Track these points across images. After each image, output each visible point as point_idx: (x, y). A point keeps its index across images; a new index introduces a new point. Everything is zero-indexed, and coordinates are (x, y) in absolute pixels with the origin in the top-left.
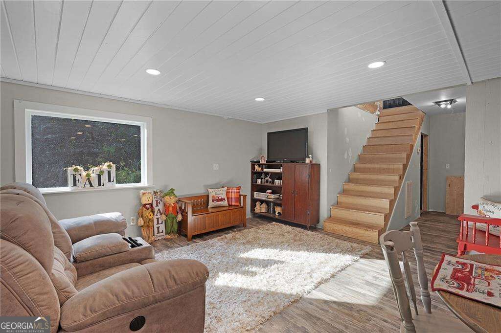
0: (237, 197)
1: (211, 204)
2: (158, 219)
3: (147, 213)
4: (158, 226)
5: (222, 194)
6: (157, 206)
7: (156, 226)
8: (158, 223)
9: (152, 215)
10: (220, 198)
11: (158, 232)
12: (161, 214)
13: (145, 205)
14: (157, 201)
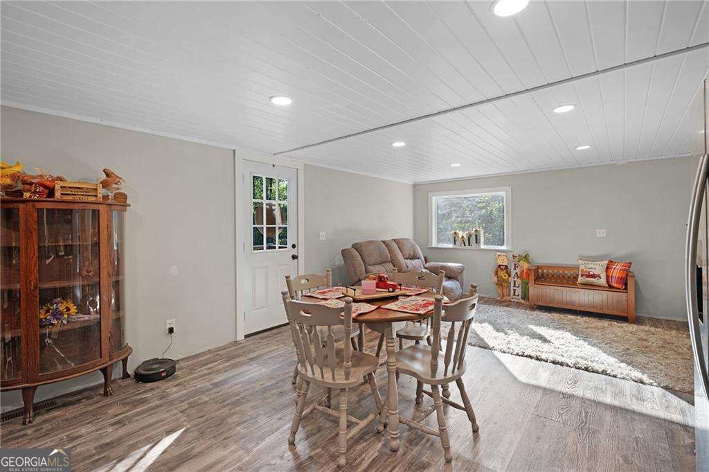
0: (620, 276)
1: (580, 279)
2: (515, 282)
3: (503, 274)
4: (515, 288)
5: (595, 269)
6: (515, 269)
7: (512, 288)
8: (515, 286)
9: (507, 276)
10: (592, 273)
11: (514, 295)
12: (518, 277)
13: (499, 266)
14: (515, 265)
